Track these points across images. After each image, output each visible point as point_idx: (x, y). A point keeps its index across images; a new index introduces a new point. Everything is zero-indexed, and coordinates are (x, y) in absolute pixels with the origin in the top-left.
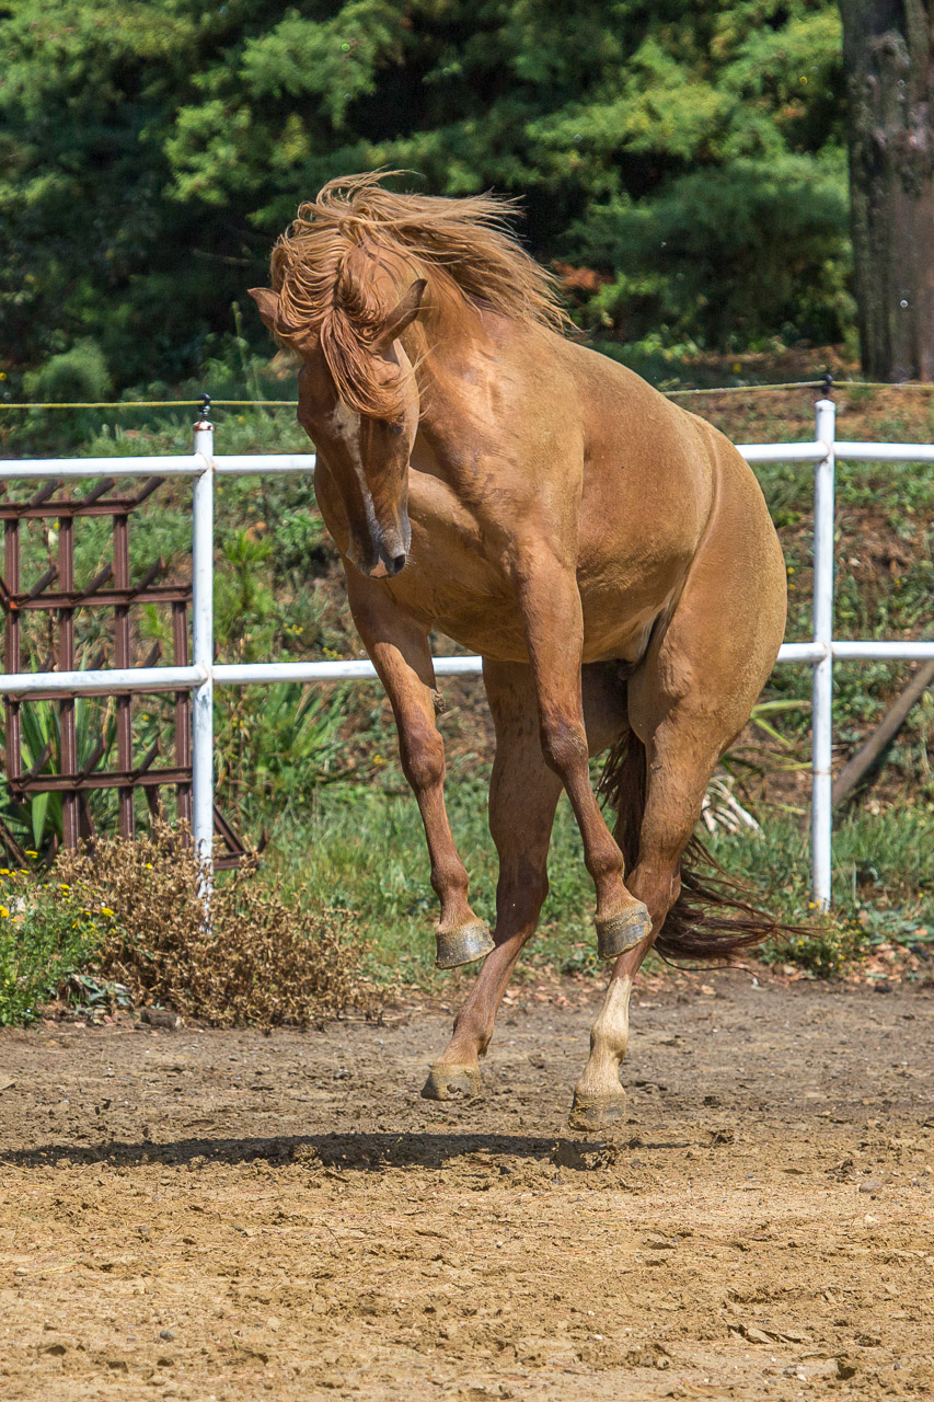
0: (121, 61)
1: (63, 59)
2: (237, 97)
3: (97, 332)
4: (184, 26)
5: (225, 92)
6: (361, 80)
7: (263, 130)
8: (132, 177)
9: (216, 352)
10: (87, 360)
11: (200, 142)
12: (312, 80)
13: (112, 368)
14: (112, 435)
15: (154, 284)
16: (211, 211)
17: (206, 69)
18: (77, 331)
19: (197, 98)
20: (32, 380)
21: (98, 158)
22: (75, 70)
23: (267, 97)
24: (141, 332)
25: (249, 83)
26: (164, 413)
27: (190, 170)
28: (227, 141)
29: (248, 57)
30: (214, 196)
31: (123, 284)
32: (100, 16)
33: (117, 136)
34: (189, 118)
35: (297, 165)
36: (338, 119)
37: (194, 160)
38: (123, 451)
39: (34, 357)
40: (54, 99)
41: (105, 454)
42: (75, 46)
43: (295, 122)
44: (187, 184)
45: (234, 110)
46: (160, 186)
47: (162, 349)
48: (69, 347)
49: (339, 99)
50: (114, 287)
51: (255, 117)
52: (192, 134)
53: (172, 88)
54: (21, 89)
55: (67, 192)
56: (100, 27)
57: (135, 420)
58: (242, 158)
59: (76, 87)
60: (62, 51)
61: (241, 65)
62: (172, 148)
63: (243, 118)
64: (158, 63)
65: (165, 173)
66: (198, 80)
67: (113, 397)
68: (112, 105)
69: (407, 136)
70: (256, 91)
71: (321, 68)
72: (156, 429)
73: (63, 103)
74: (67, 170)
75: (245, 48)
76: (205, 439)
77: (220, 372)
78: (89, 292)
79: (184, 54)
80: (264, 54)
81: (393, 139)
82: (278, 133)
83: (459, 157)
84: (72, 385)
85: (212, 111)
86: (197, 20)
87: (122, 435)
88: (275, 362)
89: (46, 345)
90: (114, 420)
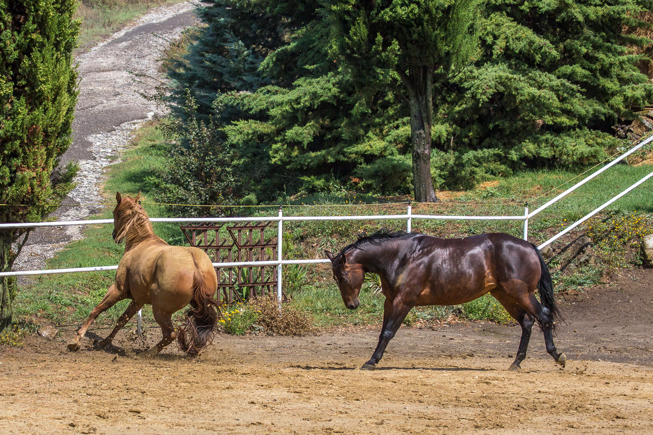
0: (260, 134)
1: (248, 134)
2: (284, 142)
3: (254, 191)
4: (273, 127)
5: (282, 141)
6: (310, 139)
7: (289, 149)
8: (262, 159)
9: (279, 195)
10: (252, 197)
12: (299, 139)
13: (257, 198)
14: (259, 212)
15: (266, 181)
16: (279, 166)
17: (278, 136)
18: (250, 191)
19: (276, 142)
20: (242, 201)
21: (255, 155)
22: (250, 136)
23: (290, 142)
24: (264, 191)
25: (287, 139)
26: (269, 208)
27: (274, 157)
28: (282, 151)
30: (279, 163)
31: (260, 181)
32: (256, 125)
33: (259, 150)
34: (274, 146)
35: (297, 156)
36: (305, 147)
37: (275, 155)
38: (261, 216)
39: (241, 196)
41: (257, 216)
42: (250, 132)
43: (296, 147)
44: (274, 160)
45: (284, 145)
46: (268, 161)
47: (268, 195)
48: (249, 194)
49: (305, 143)
50: (258, 182)
51: (287, 146)
52: (275, 150)
53: (270, 140)
54: (239, 140)
55: (248, 161)
56: (256, 127)
57: (263, 209)
58: (285, 155)
59: (250, 140)
60: (248, 132)
61: (285, 135)
64: (268, 135)
65: (269, 158)
66: (276, 139)
67: (258, 204)
68: (258, 143)
69: (320, 151)
70: (288, 141)
71: (302, 136)
72: (268, 211)
73: (247, 143)
74: (248, 157)
75: (286, 132)
76: (280, 213)
77: (280, 199)
78: (253, 182)
79: (273, 133)
80: (290, 133)
81: (317, 151)
82: (293, 150)
83: (330, 155)
84: (249, 202)
85: (279, 145)
86: (276, 126)
87: (260, 212)
88: (292, 197)
89: (244, 194)
90: (259, 209)
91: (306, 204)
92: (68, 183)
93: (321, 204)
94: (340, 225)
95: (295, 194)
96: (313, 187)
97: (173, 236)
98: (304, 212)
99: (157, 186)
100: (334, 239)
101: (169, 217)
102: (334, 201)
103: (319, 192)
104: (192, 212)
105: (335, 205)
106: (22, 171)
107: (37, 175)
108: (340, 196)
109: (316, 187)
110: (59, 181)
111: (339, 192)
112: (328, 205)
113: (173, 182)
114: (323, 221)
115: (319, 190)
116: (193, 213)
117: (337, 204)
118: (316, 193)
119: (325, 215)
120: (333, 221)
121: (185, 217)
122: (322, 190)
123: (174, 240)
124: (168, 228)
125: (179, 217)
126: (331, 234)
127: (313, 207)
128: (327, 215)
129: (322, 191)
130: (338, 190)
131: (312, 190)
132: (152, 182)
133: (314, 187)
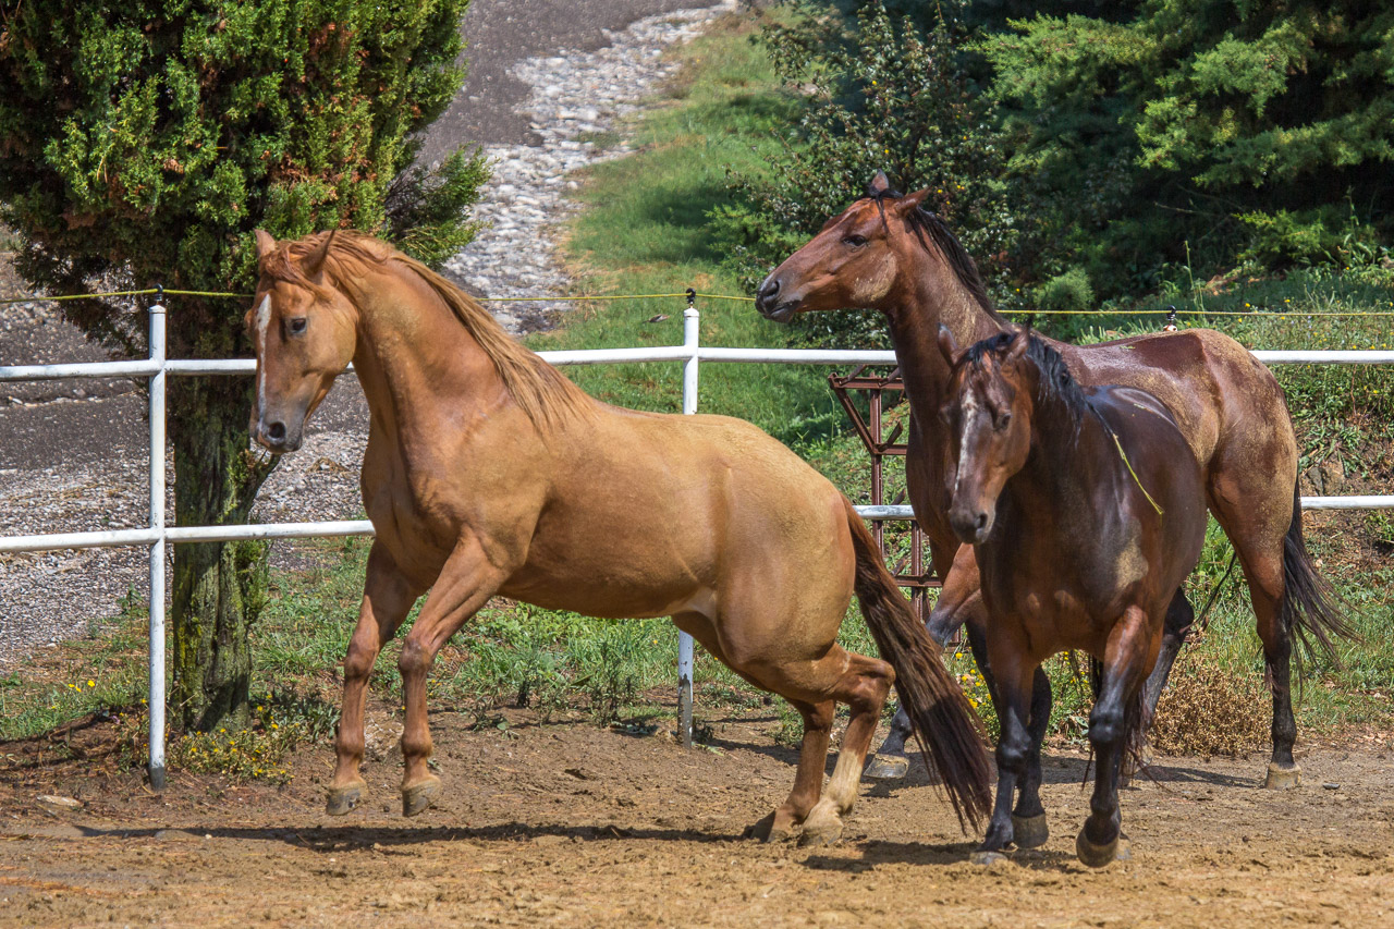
0: (1106, 66)
1: (1064, 65)
2: (1188, 94)
3: (1083, 260)
4: (1151, 43)
5: (1179, 90)
6: (1278, 84)
7: (1206, 118)
8: (1111, 151)
9: (1169, 276)
10: (1076, 280)
11: (1161, 126)
12: (1240, 84)
13: (1093, 285)
14: (1097, 334)
15: (1125, 226)
16: (1167, 174)
17: (1166, 74)
18: (1070, 260)
19: (1159, 95)
20: (1039, 293)
21: (1087, 136)
22: (1072, 73)
23: (1209, 94)
24: (1115, 261)
25: (1197, 84)
26: (1133, 319)
27: (1154, 146)
28: (1179, 126)
29: (1196, 66)
30: (1169, 164)
31: (1105, 227)
32: (1091, 35)
33: (1101, 121)
34: (1154, 108)
35: (1230, 143)
36: (1260, 112)
37: (1156, 139)
39: (1038, 278)
40: (1057, 93)
42: (1073, 56)
43: (1228, 113)
44: (1151, 155)
45: (1186, 103)
46: (1132, 157)
47: (1130, 273)
48: (1064, 271)
49: (1261, 98)
50: (1097, 229)
51: (1199, 108)
52: (1155, 120)
53: (1141, 87)
54: (1033, 85)
55: (1065, 159)
56: (1091, 42)
57: (1111, 323)
58: (1190, 138)
59: (1072, 86)
60: (1064, 60)
61: (1192, 71)
62: (1141, 129)
63: (1191, 109)
64: (1131, 68)
65: (1136, 147)
66: (1159, 81)
67: (1094, 306)
68: (1097, 97)
69: (1309, 125)
70: (1201, 90)
71: (1248, 74)
73: (1062, 96)
74: (1065, 144)
75: (1195, 60)
77: (1172, 290)
78: (1078, 231)
79: (1151, 63)
80: (1207, 64)
81: (1299, 127)
82: (1216, 121)
83: (1345, 140)
84: (1065, 298)
85: (1170, 103)
86: (1160, 39)
87: (1104, 333)
88: (1212, 284)
89: (1048, 269)
90: (1098, 324)
91: (1261, 307)
92: (449, 223)
93: (1310, 309)
94: (1373, 379)
95: (1221, 273)
96: (1283, 248)
97: (805, 411)
98: (1253, 336)
99: (751, 238)
100: (1355, 430)
101: (791, 345)
102: (1357, 298)
103: (1304, 266)
104: (869, 330)
105: (1358, 312)
106: (290, 179)
107: (339, 193)
108: (1375, 282)
109: (1294, 249)
110: (418, 217)
111: (1373, 268)
112: (1333, 310)
113: (804, 225)
114: (1318, 367)
115: (1306, 260)
116: (874, 334)
117: (1365, 307)
118: (1296, 271)
119: (1322, 347)
120: (1351, 365)
121: (846, 347)
122: (1316, 259)
123: (807, 426)
124: (788, 384)
125: (826, 346)
126: (1344, 412)
127: (1283, 316)
128: (1331, 345)
129: (1314, 264)
130: (1368, 261)
131: (1282, 261)
132: (735, 225)
133: (1287, 249)
